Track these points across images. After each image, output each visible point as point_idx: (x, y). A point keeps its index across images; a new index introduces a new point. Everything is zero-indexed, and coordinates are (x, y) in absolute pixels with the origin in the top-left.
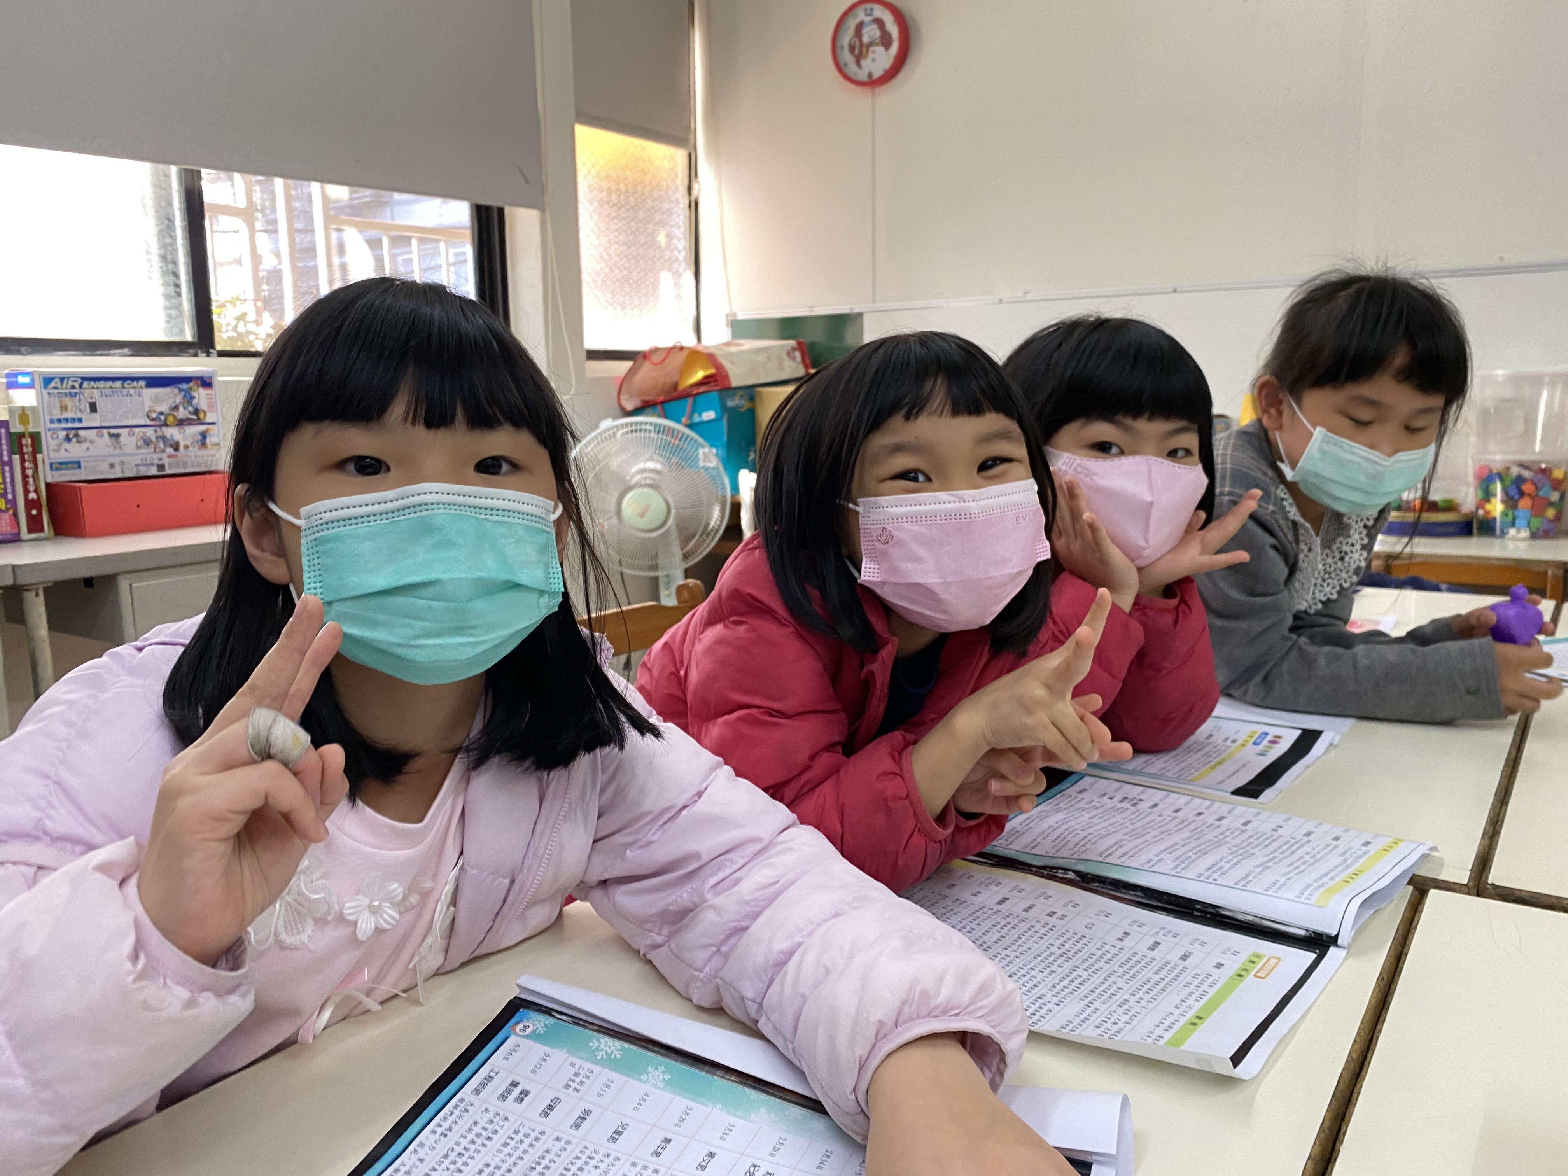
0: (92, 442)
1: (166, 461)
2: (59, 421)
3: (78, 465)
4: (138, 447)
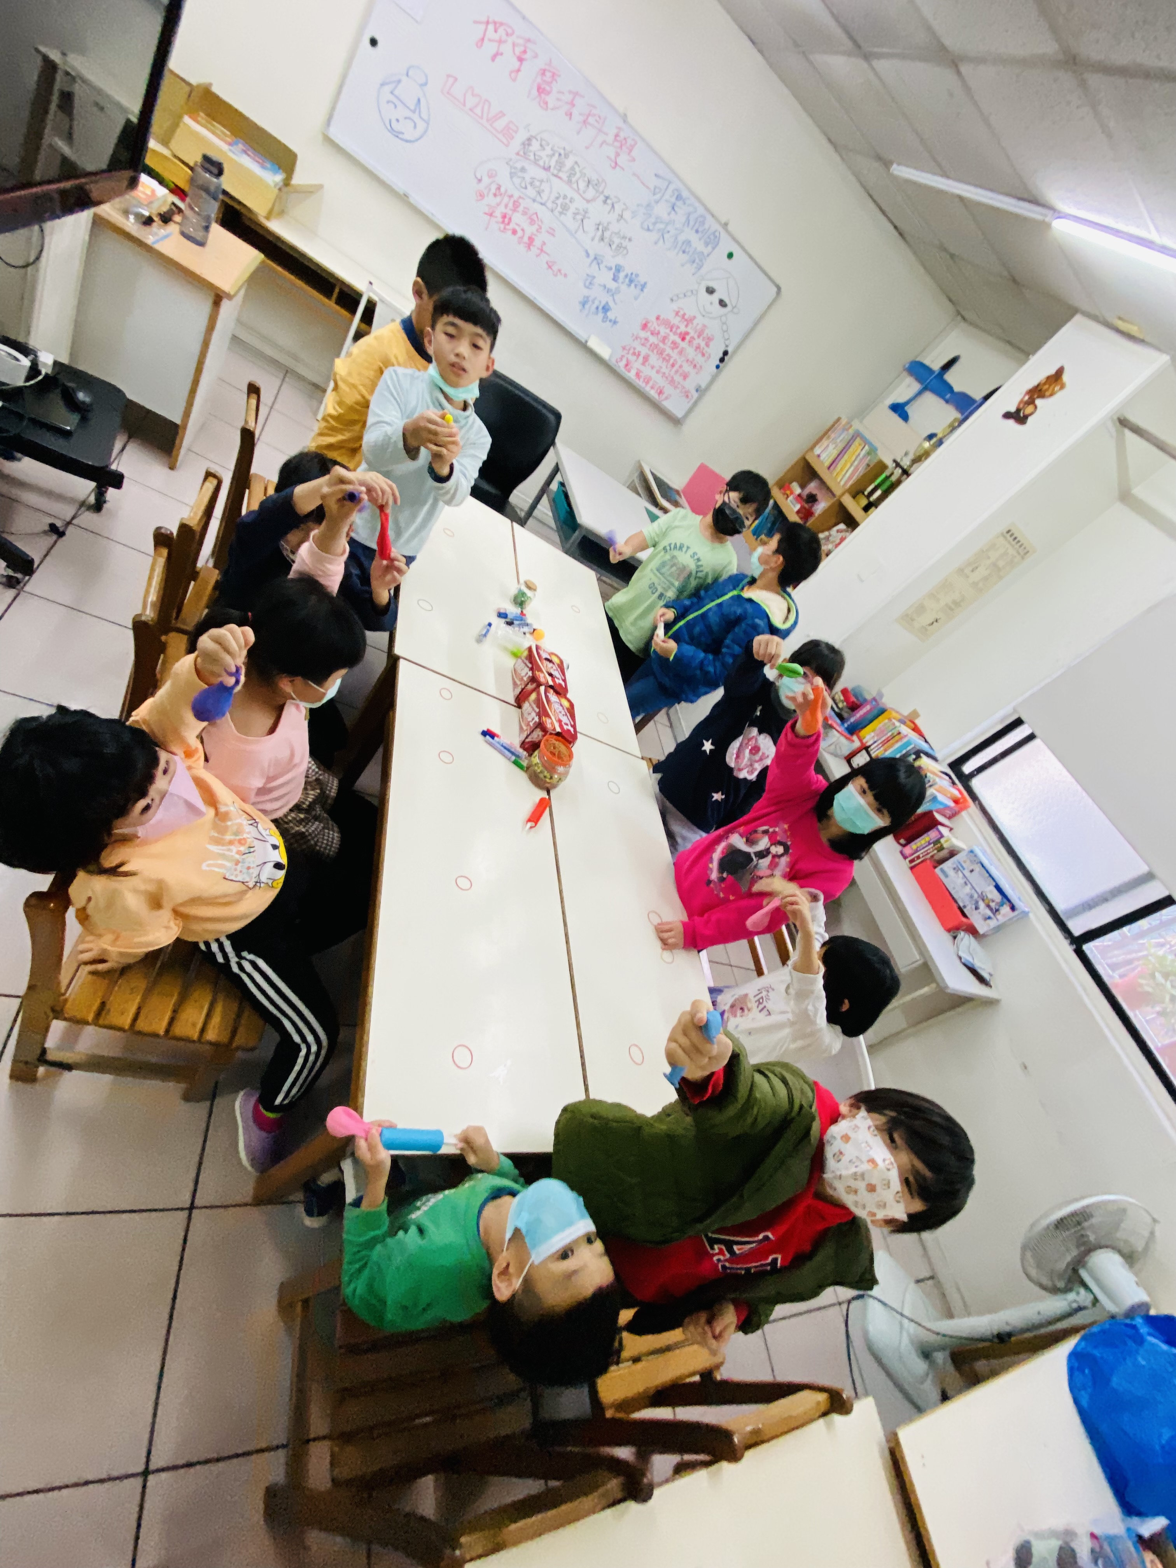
0: (958, 877)
1: (968, 907)
2: (959, 863)
4: (967, 894)
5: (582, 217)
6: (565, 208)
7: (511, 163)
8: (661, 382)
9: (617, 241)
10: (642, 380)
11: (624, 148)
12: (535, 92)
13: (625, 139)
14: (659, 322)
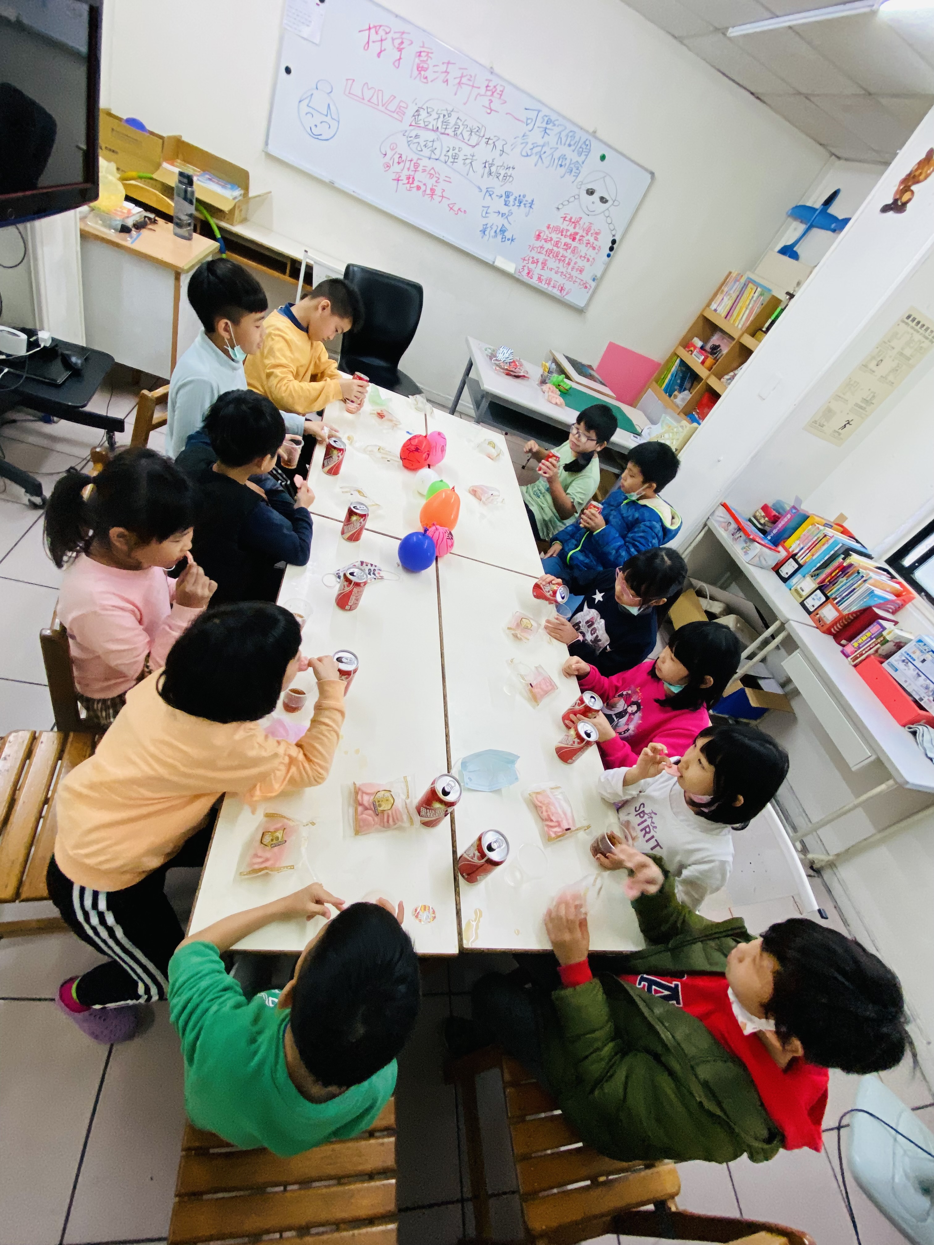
0: (909, 669)
1: (925, 699)
2: (908, 654)
3: (896, 670)
4: (922, 686)
5: (470, 161)
6: (455, 157)
7: (406, 134)
8: (561, 280)
9: (503, 172)
10: (544, 282)
11: (495, 94)
12: (416, 72)
13: (495, 87)
14: (550, 230)
